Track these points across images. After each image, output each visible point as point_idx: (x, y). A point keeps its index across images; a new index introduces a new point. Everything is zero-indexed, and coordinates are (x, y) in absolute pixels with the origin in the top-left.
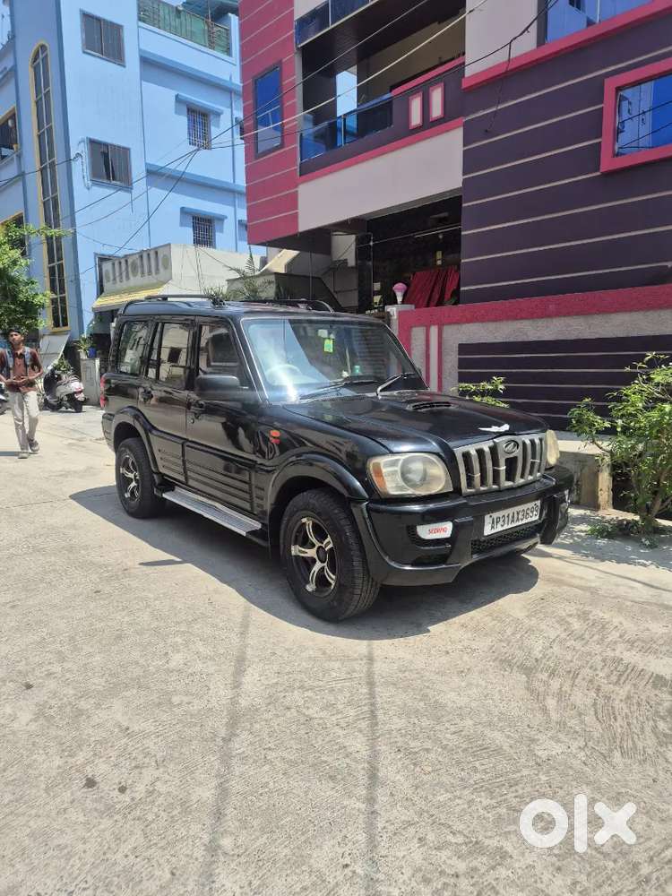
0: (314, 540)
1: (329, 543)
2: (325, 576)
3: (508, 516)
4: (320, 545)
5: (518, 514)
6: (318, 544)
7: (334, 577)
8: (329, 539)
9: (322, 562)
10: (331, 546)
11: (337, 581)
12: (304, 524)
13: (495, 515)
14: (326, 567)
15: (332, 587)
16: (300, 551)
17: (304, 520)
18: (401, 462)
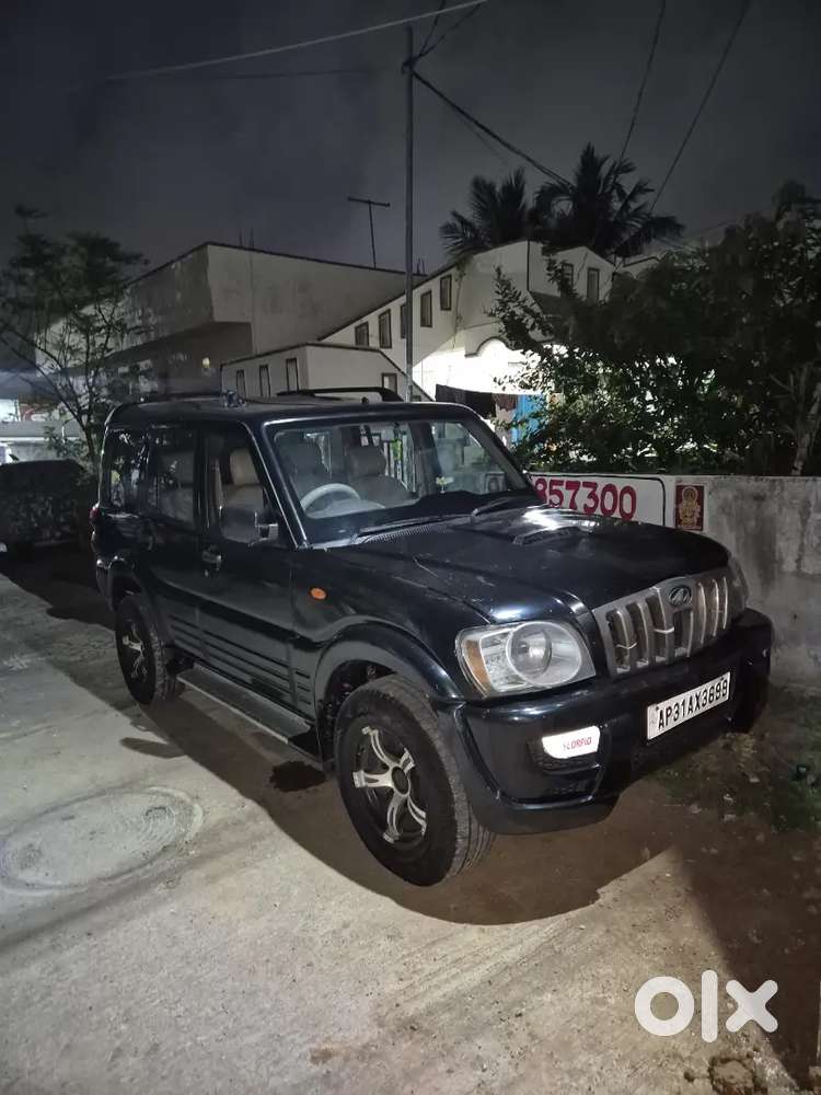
0: (385, 759)
1: (407, 762)
2: (408, 812)
3: (683, 704)
4: (396, 765)
5: (697, 697)
6: (392, 765)
7: (423, 814)
8: (407, 755)
9: (403, 791)
10: (411, 765)
11: (428, 820)
12: (368, 735)
13: (663, 706)
14: (410, 801)
15: (424, 830)
16: (369, 780)
17: (366, 730)
18: (510, 636)
